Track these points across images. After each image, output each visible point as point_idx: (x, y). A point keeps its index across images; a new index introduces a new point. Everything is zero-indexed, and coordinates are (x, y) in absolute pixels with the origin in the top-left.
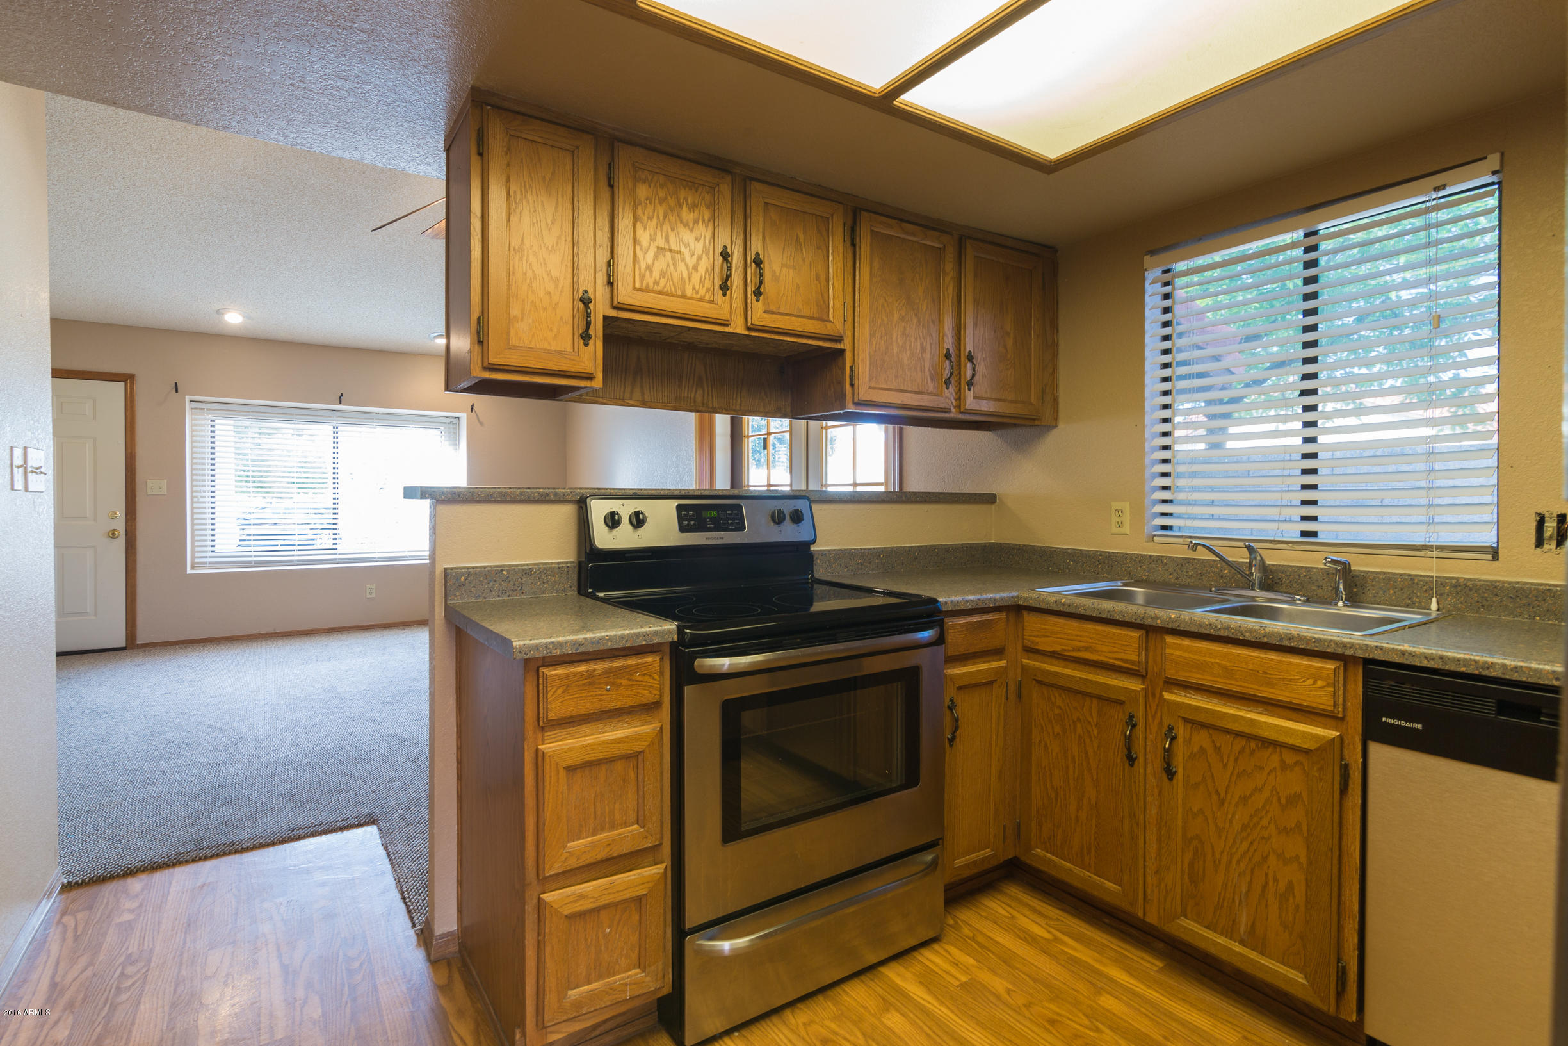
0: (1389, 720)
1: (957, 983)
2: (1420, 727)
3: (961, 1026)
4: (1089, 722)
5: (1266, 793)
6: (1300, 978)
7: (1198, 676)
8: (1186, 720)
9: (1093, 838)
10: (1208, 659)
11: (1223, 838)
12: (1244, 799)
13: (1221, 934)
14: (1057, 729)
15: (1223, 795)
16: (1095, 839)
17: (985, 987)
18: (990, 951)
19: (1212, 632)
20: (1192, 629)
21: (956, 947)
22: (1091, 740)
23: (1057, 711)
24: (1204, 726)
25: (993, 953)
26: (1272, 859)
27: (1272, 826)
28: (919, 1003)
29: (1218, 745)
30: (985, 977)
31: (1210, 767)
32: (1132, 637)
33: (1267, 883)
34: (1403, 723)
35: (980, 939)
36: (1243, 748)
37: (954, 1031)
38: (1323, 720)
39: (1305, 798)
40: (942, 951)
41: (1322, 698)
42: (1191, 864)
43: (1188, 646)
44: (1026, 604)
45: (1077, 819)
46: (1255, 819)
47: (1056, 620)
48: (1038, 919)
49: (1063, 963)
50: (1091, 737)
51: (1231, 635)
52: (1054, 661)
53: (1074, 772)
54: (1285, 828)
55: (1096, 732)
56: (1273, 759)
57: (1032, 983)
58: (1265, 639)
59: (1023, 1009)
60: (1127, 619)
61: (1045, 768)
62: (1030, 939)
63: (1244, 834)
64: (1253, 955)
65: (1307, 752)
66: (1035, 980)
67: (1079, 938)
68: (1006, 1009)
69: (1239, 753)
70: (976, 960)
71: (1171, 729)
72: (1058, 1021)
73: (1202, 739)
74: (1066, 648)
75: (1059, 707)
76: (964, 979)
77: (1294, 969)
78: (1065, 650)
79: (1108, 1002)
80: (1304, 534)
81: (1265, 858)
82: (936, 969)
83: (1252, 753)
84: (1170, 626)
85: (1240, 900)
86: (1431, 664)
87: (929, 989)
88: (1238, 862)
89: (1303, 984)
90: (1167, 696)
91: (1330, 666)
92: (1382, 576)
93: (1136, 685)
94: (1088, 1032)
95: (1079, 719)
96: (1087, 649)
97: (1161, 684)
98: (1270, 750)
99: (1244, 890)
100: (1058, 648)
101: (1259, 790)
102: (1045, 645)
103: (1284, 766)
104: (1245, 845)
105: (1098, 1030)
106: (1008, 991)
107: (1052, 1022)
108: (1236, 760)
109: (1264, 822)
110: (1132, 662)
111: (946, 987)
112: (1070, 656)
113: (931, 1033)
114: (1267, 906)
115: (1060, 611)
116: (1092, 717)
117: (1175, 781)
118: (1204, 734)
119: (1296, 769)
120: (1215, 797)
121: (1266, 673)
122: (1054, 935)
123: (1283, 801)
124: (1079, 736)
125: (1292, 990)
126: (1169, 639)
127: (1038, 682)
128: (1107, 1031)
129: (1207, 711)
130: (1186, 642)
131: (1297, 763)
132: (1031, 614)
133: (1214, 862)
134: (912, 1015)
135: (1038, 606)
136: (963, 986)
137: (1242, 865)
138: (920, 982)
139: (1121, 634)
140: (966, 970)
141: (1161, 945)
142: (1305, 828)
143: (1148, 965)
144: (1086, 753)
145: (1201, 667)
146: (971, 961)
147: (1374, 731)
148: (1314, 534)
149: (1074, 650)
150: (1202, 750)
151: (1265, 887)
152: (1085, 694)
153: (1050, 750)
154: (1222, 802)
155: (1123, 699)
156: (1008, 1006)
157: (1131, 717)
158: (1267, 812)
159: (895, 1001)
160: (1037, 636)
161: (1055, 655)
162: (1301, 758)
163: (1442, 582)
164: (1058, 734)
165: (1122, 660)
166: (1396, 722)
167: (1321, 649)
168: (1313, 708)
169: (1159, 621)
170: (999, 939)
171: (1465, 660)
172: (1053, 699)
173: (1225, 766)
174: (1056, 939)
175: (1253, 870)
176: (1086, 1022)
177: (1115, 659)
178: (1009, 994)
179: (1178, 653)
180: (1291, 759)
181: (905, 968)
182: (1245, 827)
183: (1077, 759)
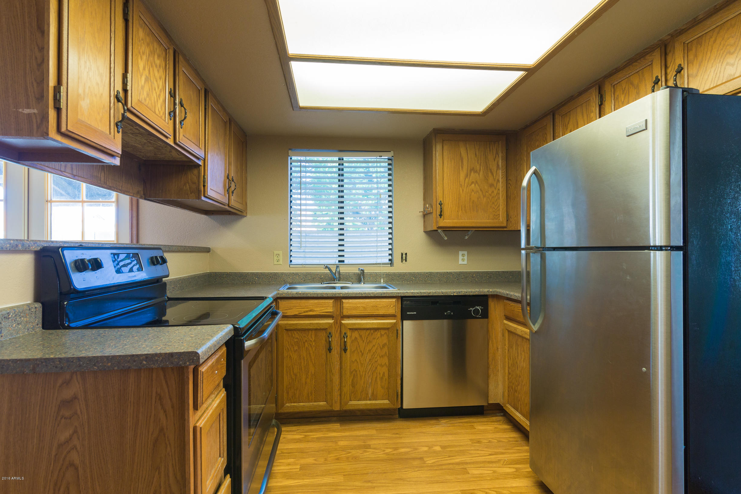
0: (409, 313)
1: (298, 470)
2: (416, 313)
3: (318, 480)
4: (311, 341)
5: (376, 346)
6: (386, 402)
7: (355, 312)
8: (350, 329)
9: (313, 387)
10: (358, 305)
11: (363, 366)
12: (370, 351)
13: (363, 400)
14: (296, 348)
15: (363, 352)
16: (314, 387)
17: (307, 464)
18: (293, 453)
19: (360, 295)
20: (354, 296)
21: (281, 459)
22: (312, 348)
23: (296, 340)
24: (356, 329)
25: (295, 453)
26: (379, 367)
27: (378, 356)
28: (296, 485)
29: (361, 335)
30: (303, 461)
31: (358, 343)
32: (330, 302)
33: (377, 376)
34: (412, 313)
35: (285, 451)
36: (369, 333)
37: (318, 484)
38: (391, 318)
39: (387, 344)
40: (279, 464)
41: (391, 311)
42: (353, 381)
43: (351, 302)
44: (281, 296)
45: (306, 383)
46: (373, 356)
47: (295, 301)
48: (293, 433)
49: (317, 441)
50: (311, 347)
51: (366, 296)
52: (294, 319)
53: (304, 364)
54: (382, 355)
55: (314, 344)
56: (378, 334)
57: (318, 453)
58: (377, 295)
59: (326, 462)
60: (329, 296)
61: (290, 367)
62: (299, 441)
63: (370, 362)
64: (374, 402)
65: (388, 329)
66: (317, 451)
67: (311, 431)
68: (322, 466)
69: (368, 335)
70: (293, 458)
71: (345, 334)
72: (339, 458)
73: (356, 334)
74: (301, 312)
75: (297, 338)
76: (299, 467)
77: (385, 400)
78: (300, 313)
79: (342, 443)
80: (339, 261)
81: (376, 368)
82: (286, 471)
83: (372, 334)
84: (346, 296)
85: (369, 385)
86: (419, 295)
87: (293, 479)
88: (368, 373)
89: (388, 403)
90: (343, 322)
91: (394, 300)
92: (369, 273)
93: (331, 321)
94: (348, 455)
95: (306, 341)
96: (311, 311)
97: (340, 318)
98: (377, 332)
99: (370, 382)
100: (297, 313)
101: (374, 346)
102: (290, 313)
103: (382, 335)
104: (370, 366)
105: (350, 453)
106: (315, 460)
107: (338, 459)
108: (367, 338)
109: (376, 356)
110: (330, 312)
111: (297, 474)
112: (302, 315)
113: (314, 490)
114: (377, 384)
115: (299, 297)
116: (312, 338)
117: (347, 352)
118: (356, 332)
119: (385, 335)
120: (360, 353)
121: (376, 306)
122: (304, 435)
123: (381, 347)
124: (307, 347)
125: (386, 407)
126: (344, 301)
127: (287, 330)
128: (352, 451)
129: (358, 324)
130: (351, 301)
131: (385, 333)
132: (282, 300)
133: (360, 376)
134: (300, 491)
135: (288, 296)
136: (301, 469)
137: (369, 373)
138: (287, 479)
139: (325, 302)
140: (295, 464)
141: (335, 418)
142: (387, 353)
143: (337, 427)
144: (310, 354)
145: (356, 308)
146: (292, 460)
147: (404, 317)
148: (343, 261)
149: (305, 312)
150: (356, 338)
151: (376, 378)
152: (309, 330)
153: (292, 358)
154: (363, 354)
155: (327, 327)
156: (322, 464)
157: (330, 333)
158: (377, 352)
159: (288, 491)
160: (286, 310)
161: (295, 317)
162: (386, 331)
163: (384, 274)
164: (296, 350)
165: (326, 312)
166: (410, 313)
167: (392, 295)
168: (389, 314)
169: (341, 295)
170: (290, 447)
171: (425, 292)
172: (294, 336)
173: (363, 341)
174: (306, 436)
175: (373, 373)
176: (344, 453)
177: (323, 312)
178: (316, 461)
179: (348, 305)
180: (383, 332)
181: (276, 478)
182: (370, 360)
183: (305, 358)
